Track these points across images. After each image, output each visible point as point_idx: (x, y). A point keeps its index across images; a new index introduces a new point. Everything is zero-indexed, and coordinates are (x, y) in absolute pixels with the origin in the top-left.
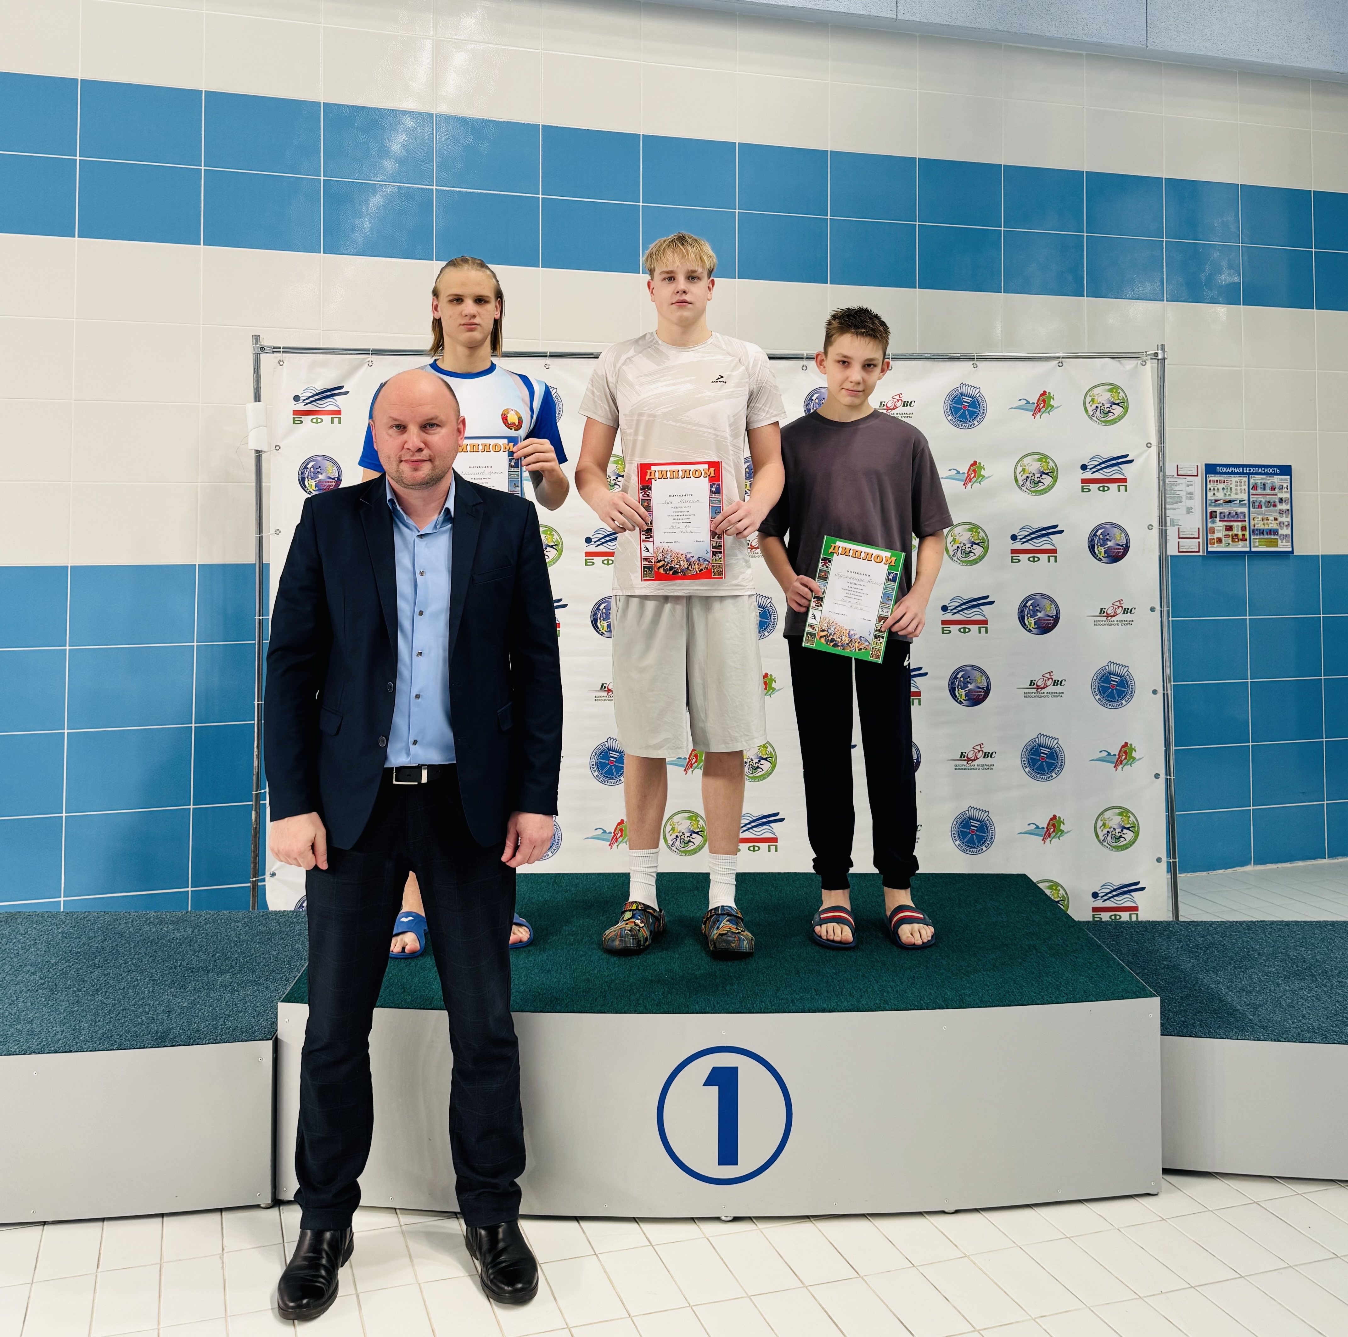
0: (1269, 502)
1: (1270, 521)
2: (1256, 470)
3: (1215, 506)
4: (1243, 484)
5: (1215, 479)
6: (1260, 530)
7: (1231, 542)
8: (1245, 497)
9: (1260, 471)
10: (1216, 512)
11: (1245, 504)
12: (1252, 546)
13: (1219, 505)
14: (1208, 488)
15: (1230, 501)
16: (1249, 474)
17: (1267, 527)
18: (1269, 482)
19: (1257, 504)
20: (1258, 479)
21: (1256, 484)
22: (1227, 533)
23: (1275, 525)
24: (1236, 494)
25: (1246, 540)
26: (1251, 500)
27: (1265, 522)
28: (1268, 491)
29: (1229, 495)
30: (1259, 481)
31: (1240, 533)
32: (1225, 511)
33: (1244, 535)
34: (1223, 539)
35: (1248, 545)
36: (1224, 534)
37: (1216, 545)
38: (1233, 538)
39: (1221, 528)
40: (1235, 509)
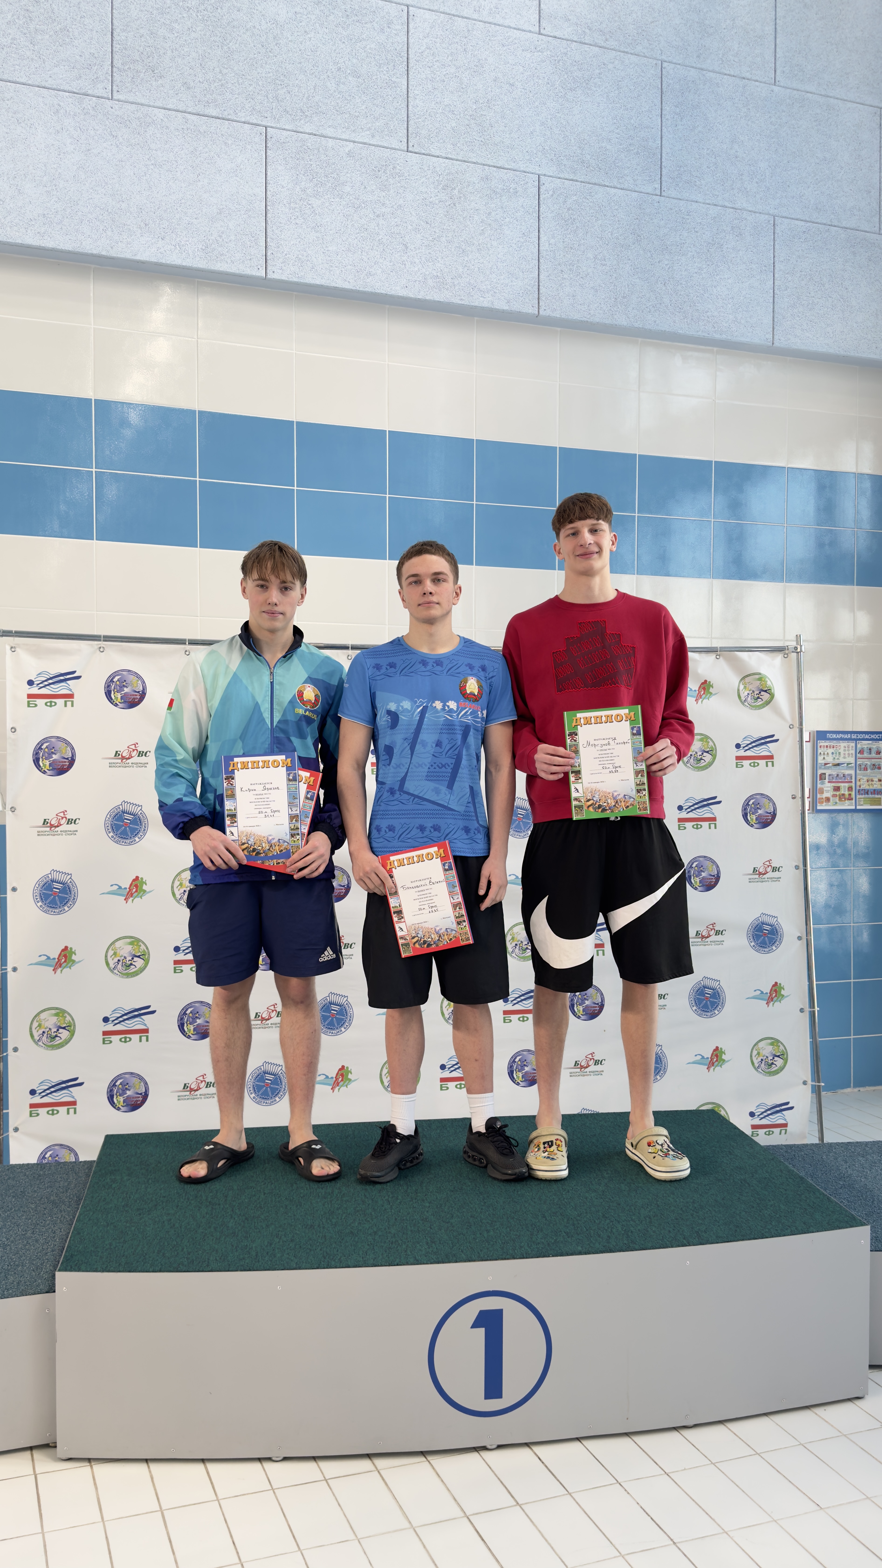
0: (874, 765)
1: (874, 782)
2: (863, 736)
3: (825, 769)
4: (850, 749)
5: (826, 744)
6: (865, 790)
7: (838, 801)
8: (852, 760)
9: (867, 737)
10: (825, 774)
11: (852, 767)
12: (857, 804)
13: (828, 768)
14: (819, 753)
15: (838, 765)
16: (856, 740)
17: (871, 787)
18: (874, 747)
19: (863, 767)
20: (865, 744)
21: (862, 749)
22: (835, 793)
23: (879, 786)
24: (844, 758)
25: (852, 799)
26: (858, 763)
27: (870, 783)
28: (873, 755)
29: (838, 759)
30: (866, 746)
31: (847, 793)
32: (834, 773)
33: (850, 795)
34: (831, 799)
35: (854, 804)
36: (832, 794)
37: (824, 804)
38: (840, 798)
39: (829, 789)
40: (843, 771)
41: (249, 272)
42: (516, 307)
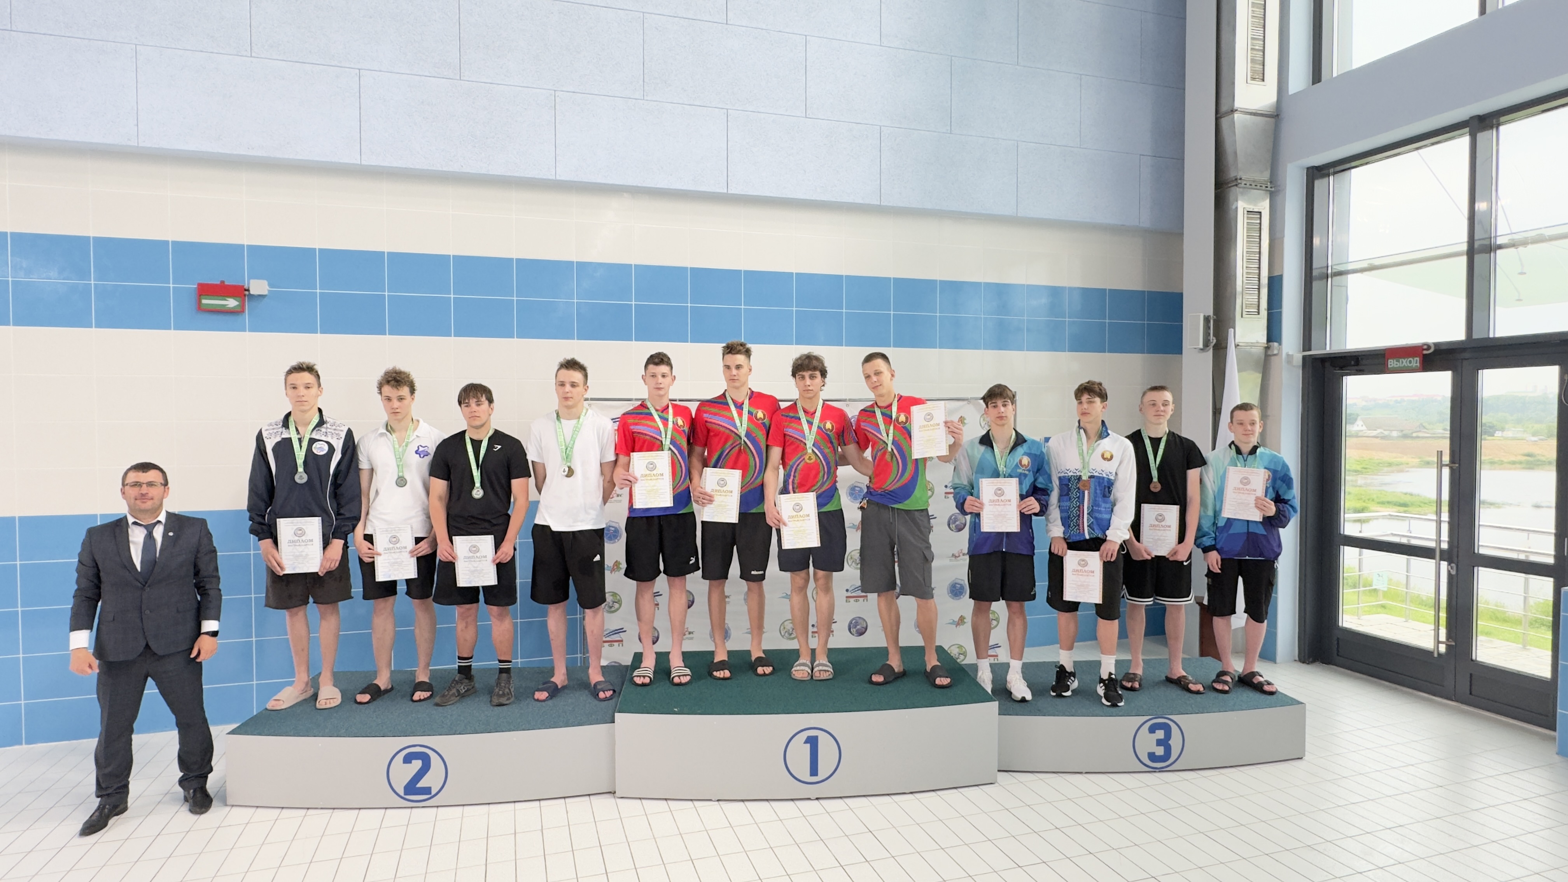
41: (718, 190)
42: (867, 201)
